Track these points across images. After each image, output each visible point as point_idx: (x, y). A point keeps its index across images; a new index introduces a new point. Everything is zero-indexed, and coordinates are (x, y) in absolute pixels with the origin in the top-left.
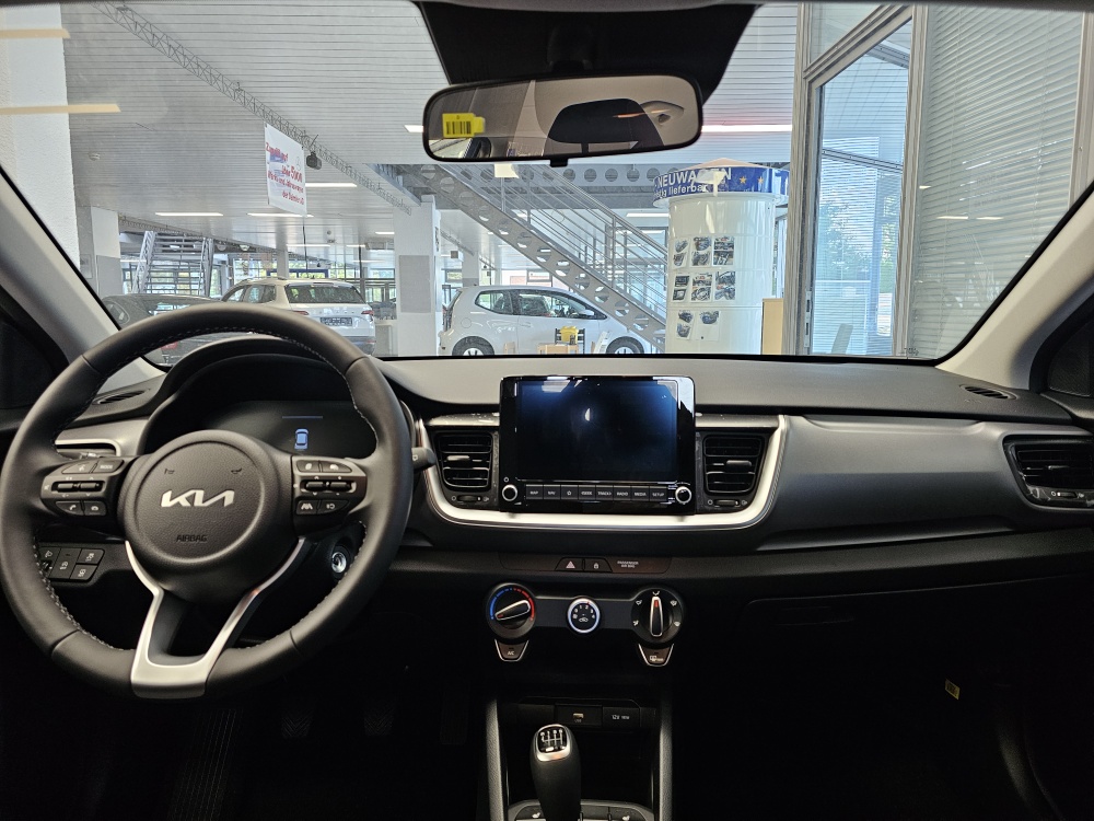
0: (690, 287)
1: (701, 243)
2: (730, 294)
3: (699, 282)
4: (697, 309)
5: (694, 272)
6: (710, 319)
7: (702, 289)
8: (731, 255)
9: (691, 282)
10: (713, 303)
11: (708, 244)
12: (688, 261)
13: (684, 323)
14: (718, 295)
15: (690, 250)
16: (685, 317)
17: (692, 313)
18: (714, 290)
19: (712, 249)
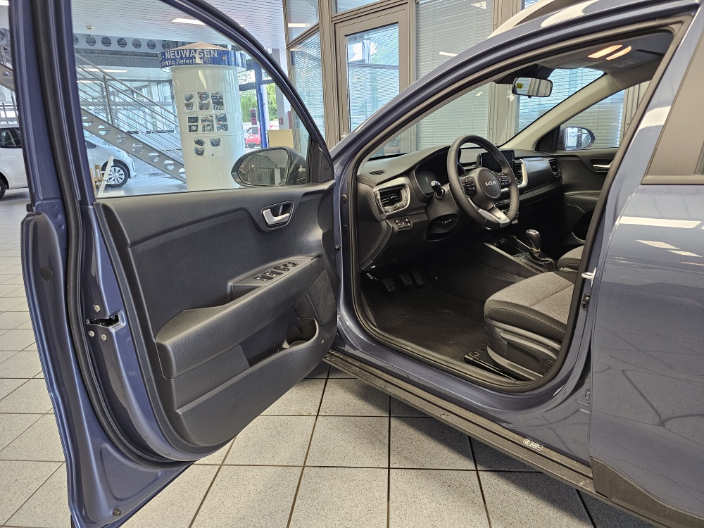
0: (200, 124)
1: (202, 96)
2: (225, 127)
3: (205, 121)
4: (207, 137)
5: (201, 115)
6: (215, 143)
7: (208, 125)
8: (222, 104)
9: (200, 121)
10: (216, 134)
11: (207, 97)
12: (196, 107)
13: (199, 147)
14: (219, 129)
15: (196, 100)
16: (199, 142)
17: (204, 140)
18: (216, 126)
19: (210, 100)
